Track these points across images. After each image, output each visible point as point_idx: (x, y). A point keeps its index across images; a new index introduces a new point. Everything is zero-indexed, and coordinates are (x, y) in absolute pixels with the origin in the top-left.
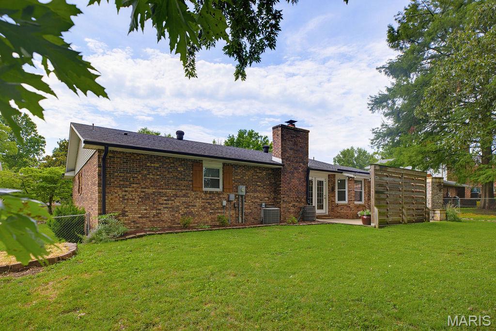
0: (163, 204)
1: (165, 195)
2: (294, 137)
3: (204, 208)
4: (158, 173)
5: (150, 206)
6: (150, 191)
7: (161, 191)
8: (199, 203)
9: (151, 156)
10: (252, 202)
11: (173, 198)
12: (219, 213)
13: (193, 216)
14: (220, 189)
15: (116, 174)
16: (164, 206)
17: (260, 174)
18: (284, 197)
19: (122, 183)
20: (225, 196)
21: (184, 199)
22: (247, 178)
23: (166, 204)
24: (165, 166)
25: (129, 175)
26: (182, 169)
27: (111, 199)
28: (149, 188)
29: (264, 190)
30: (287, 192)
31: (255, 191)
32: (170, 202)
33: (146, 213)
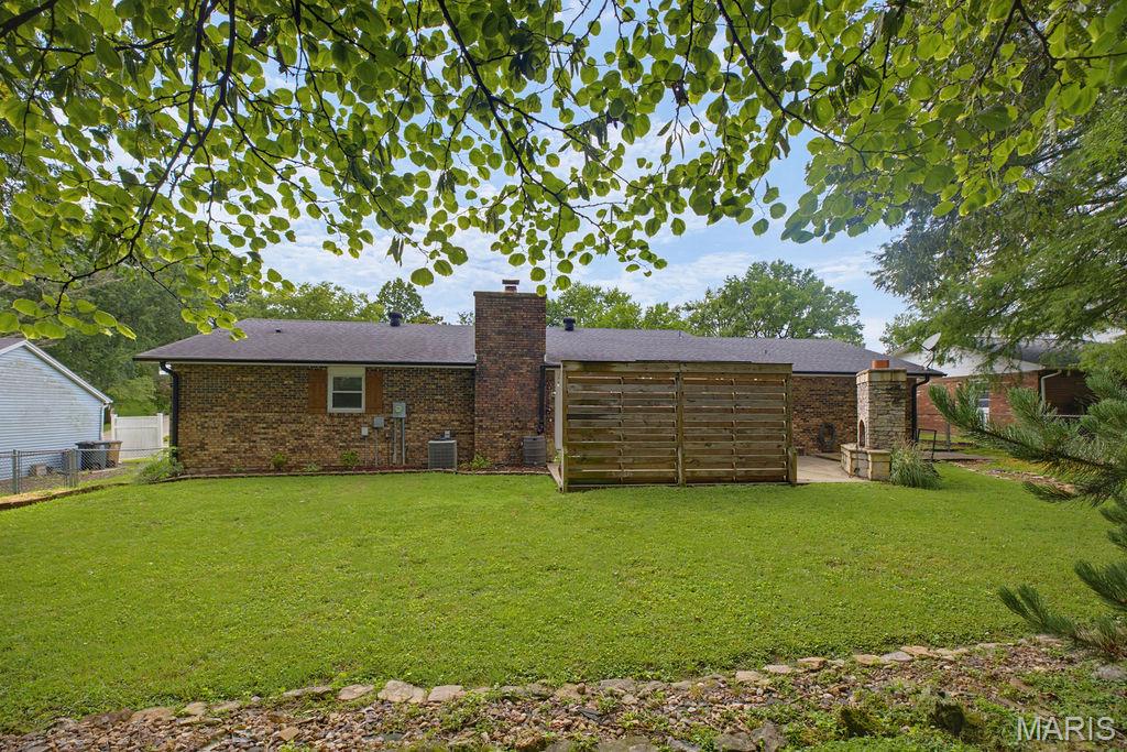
0: (259, 434)
1: (263, 420)
2: (506, 311)
3: (328, 440)
4: (254, 390)
5: (240, 437)
6: (241, 415)
7: (257, 414)
8: (319, 431)
9: (243, 367)
10: (424, 429)
11: (275, 426)
12: (357, 447)
13: (310, 451)
14: (362, 410)
15: (193, 395)
16: (262, 436)
17: (442, 382)
18: (481, 421)
19: (200, 406)
20: (368, 419)
21: (294, 427)
22: (414, 389)
23: (265, 433)
24: (263, 379)
25: (210, 395)
26: (291, 382)
27: (187, 428)
28: (239, 412)
29: (451, 408)
30: (489, 411)
31: (431, 410)
32: (271, 430)
33: (234, 447)
